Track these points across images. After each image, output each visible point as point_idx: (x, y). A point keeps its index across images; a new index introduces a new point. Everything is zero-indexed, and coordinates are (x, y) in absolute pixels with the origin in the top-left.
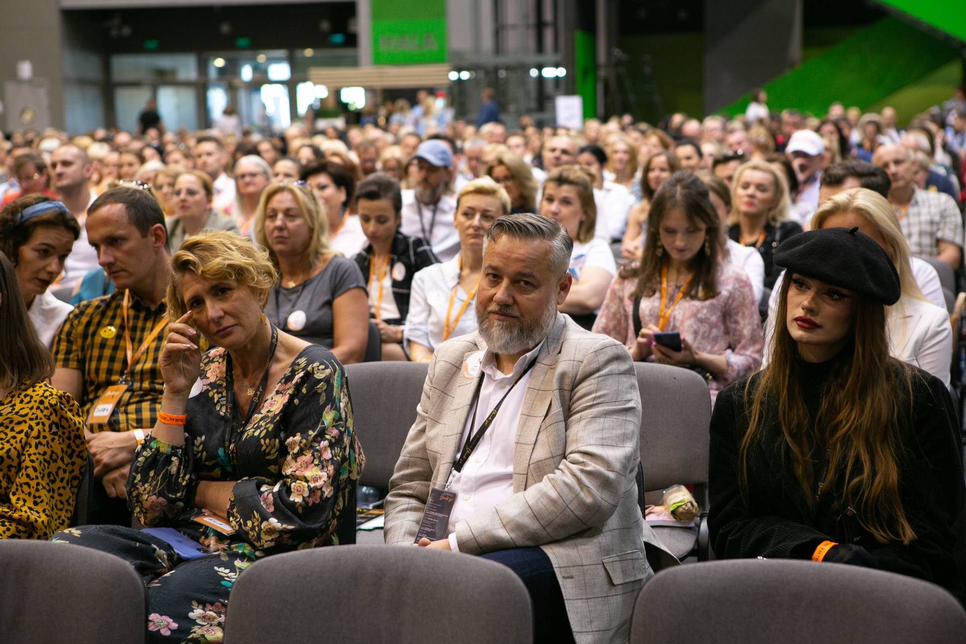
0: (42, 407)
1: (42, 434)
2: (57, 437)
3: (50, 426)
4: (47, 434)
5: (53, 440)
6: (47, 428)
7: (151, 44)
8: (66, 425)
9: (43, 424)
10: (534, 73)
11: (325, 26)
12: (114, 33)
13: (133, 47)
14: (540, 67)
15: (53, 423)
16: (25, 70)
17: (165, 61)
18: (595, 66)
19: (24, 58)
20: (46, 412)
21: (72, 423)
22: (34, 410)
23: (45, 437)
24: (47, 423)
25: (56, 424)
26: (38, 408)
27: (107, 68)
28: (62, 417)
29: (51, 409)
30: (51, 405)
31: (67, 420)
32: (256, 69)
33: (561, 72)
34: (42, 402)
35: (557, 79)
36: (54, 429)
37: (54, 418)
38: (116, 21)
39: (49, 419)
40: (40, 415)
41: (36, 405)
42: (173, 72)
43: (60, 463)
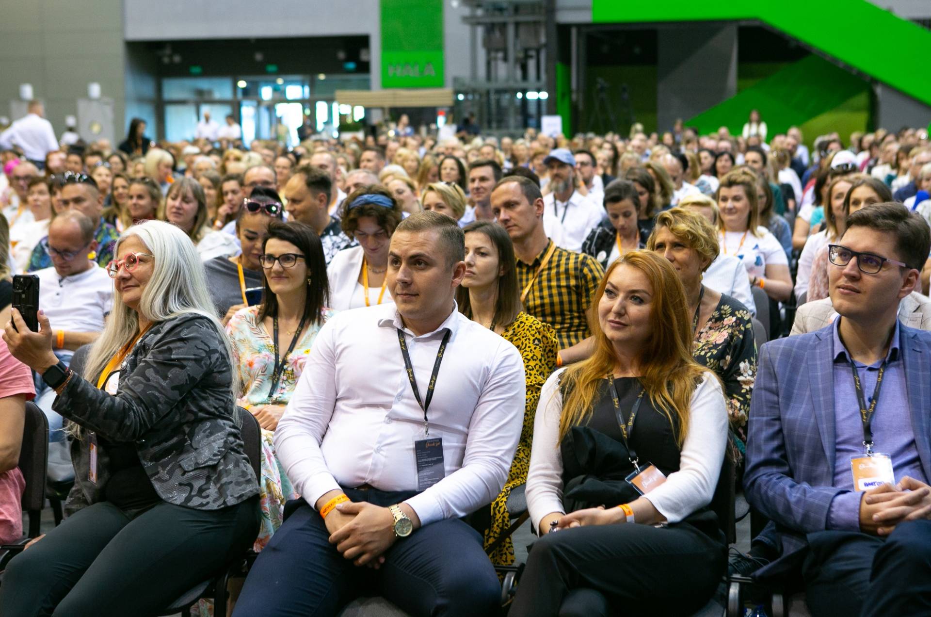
0: (530, 329)
1: (528, 345)
2: (538, 347)
3: (534, 341)
4: (531, 345)
5: (535, 348)
6: (531, 341)
7: (196, 70)
8: (546, 342)
9: (529, 339)
10: (519, 95)
11: (341, 55)
12: (166, 60)
13: (180, 72)
14: (524, 92)
15: (536, 338)
16: (95, 90)
17: (204, 84)
18: (570, 91)
19: (93, 81)
20: (533, 332)
21: (550, 341)
22: (525, 331)
23: (529, 347)
24: (532, 338)
25: (539, 340)
26: (528, 330)
27: (159, 89)
28: (544, 336)
29: (536, 330)
30: (537, 329)
31: (547, 338)
32: (276, 90)
33: (544, 95)
34: (531, 326)
35: (539, 101)
36: (536, 342)
37: (537, 335)
38: (168, 51)
39: (533, 336)
40: (528, 334)
41: (526, 328)
42: (210, 92)
43: (538, 362)
